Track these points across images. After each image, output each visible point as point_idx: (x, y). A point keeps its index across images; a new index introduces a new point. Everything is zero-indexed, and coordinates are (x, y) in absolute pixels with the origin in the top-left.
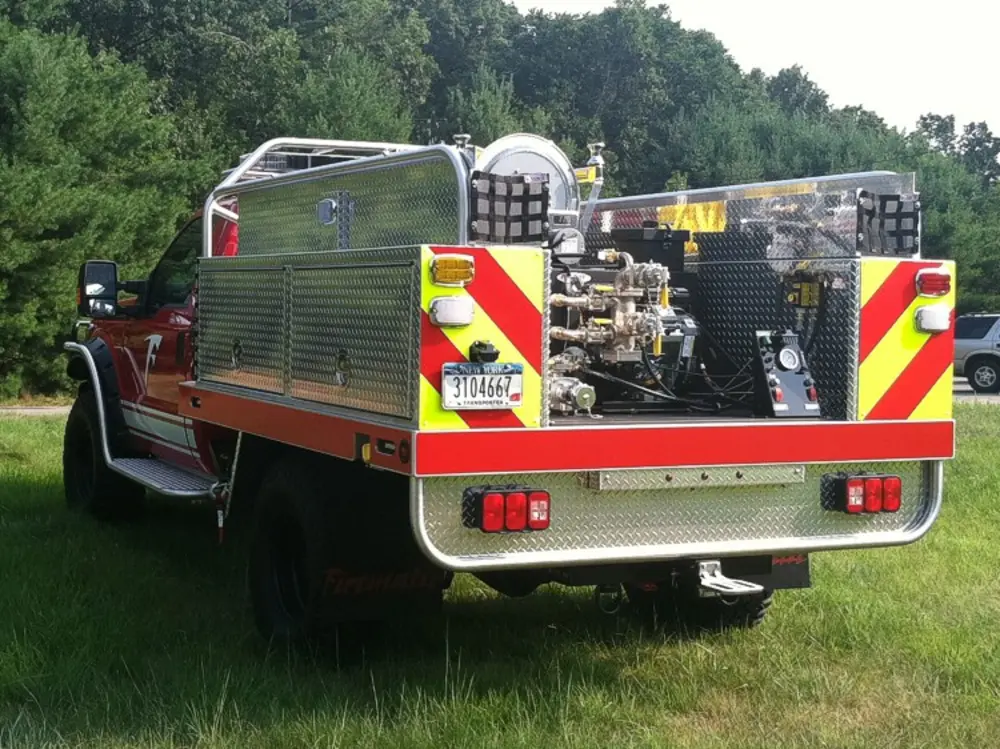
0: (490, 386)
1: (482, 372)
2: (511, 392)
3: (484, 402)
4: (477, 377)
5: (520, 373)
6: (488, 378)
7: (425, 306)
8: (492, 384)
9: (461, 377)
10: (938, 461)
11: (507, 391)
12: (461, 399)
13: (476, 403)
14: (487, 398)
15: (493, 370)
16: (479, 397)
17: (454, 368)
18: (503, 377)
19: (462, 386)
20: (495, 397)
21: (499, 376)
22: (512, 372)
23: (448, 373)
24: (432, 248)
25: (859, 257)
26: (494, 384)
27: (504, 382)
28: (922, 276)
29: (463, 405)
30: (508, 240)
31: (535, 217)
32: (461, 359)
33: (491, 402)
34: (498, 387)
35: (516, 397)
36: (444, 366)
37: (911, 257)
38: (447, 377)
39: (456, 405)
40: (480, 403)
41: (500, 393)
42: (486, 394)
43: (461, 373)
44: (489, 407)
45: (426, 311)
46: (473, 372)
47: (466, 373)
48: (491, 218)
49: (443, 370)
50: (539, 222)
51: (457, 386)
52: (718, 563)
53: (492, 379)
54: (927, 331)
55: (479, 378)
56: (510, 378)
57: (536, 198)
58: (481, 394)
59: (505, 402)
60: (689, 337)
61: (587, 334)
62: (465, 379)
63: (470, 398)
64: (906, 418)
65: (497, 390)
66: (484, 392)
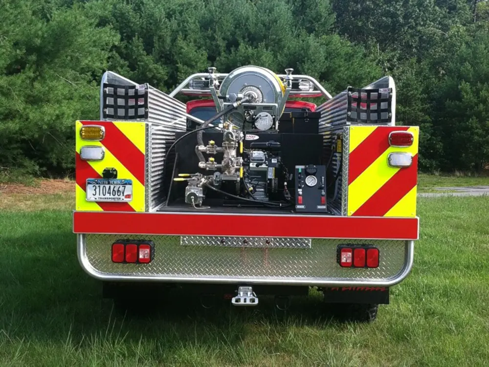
0: (113, 190)
1: (109, 183)
2: (125, 194)
3: (110, 198)
4: (106, 185)
5: (131, 184)
6: (112, 187)
7: (78, 150)
8: (115, 189)
9: (97, 186)
10: (410, 241)
11: (123, 193)
12: (97, 196)
13: (105, 198)
14: (112, 196)
15: (115, 182)
16: (107, 196)
17: (93, 181)
18: (121, 186)
19: (97, 190)
20: (116, 196)
21: (119, 186)
22: (126, 184)
23: (89, 183)
24: (82, 122)
25: (349, 125)
26: (116, 189)
27: (121, 189)
28: (393, 135)
29: (98, 199)
30: (126, 117)
31: (141, 106)
32: (98, 176)
33: (114, 199)
34: (118, 191)
35: (128, 196)
36: (87, 180)
37: (387, 124)
38: (89, 185)
39: (94, 199)
40: (108, 198)
41: (119, 194)
42: (111, 194)
43: (97, 184)
44: (113, 201)
45: (79, 152)
46: (104, 183)
47: (100, 184)
48: (116, 107)
49: (87, 182)
50: (143, 109)
51: (95, 190)
52: (251, 288)
53: (114, 187)
54: (397, 167)
55: (107, 186)
56: (125, 187)
57: (142, 96)
58: (109, 194)
59: (123, 199)
60: (271, 168)
61: (206, 166)
62: (99, 186)
63: (102, 196)
64: (383, 215)
65: (118, 192)
66: (110, 193)
